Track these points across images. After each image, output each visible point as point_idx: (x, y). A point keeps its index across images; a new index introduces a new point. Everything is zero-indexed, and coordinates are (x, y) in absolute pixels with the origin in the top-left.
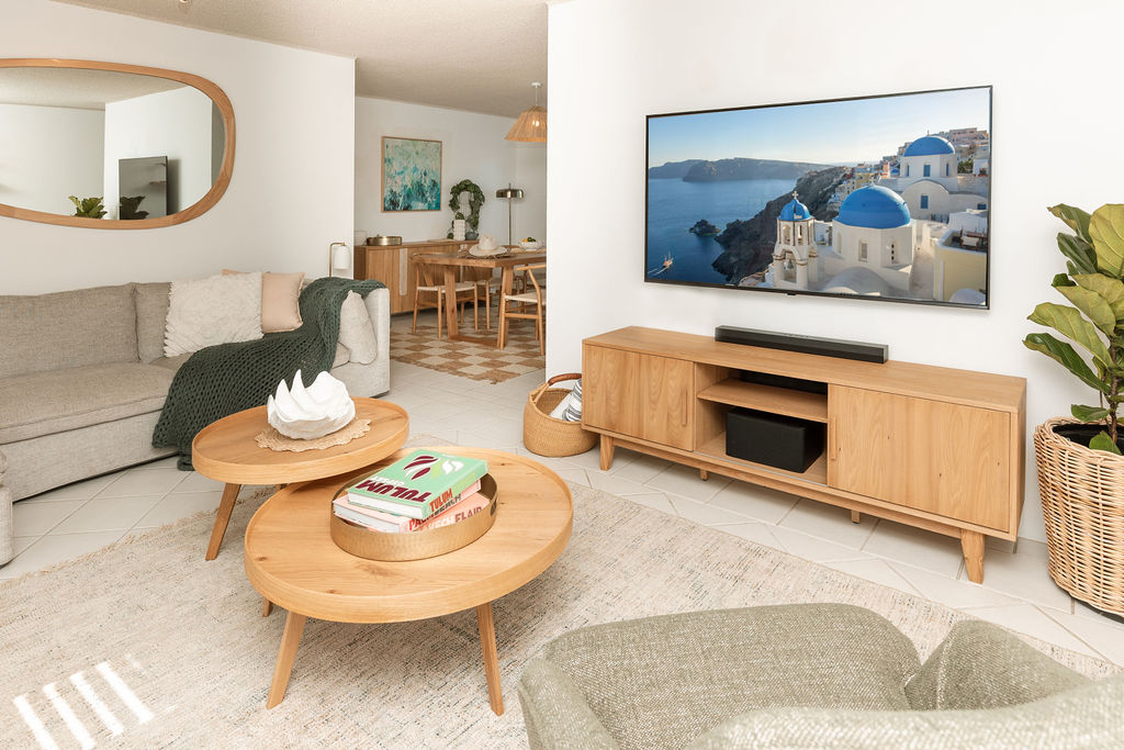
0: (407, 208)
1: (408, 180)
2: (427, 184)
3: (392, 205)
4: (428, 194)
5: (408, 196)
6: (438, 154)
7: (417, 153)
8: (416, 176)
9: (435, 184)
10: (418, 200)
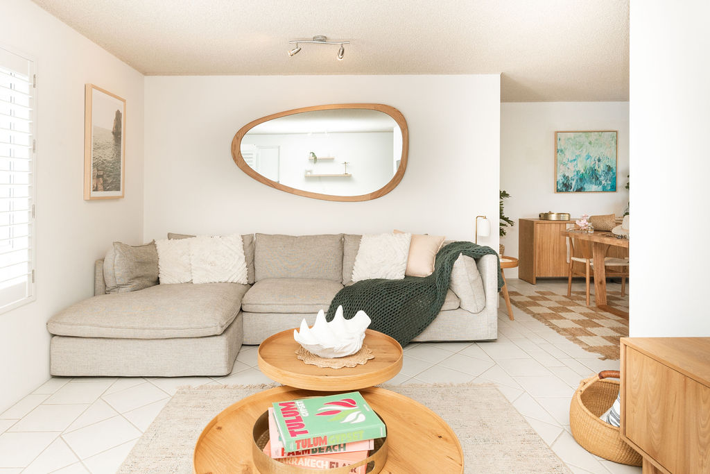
0: (580, 190)
1: (581, 166)
2: (601, 169)
3: (566, 187)
4: (602, 178)
5: (582, 179)
6: (613, 142)
7: (590, 143)
8: (590, 164)
9: (609, 169)
10: (591, 183)
